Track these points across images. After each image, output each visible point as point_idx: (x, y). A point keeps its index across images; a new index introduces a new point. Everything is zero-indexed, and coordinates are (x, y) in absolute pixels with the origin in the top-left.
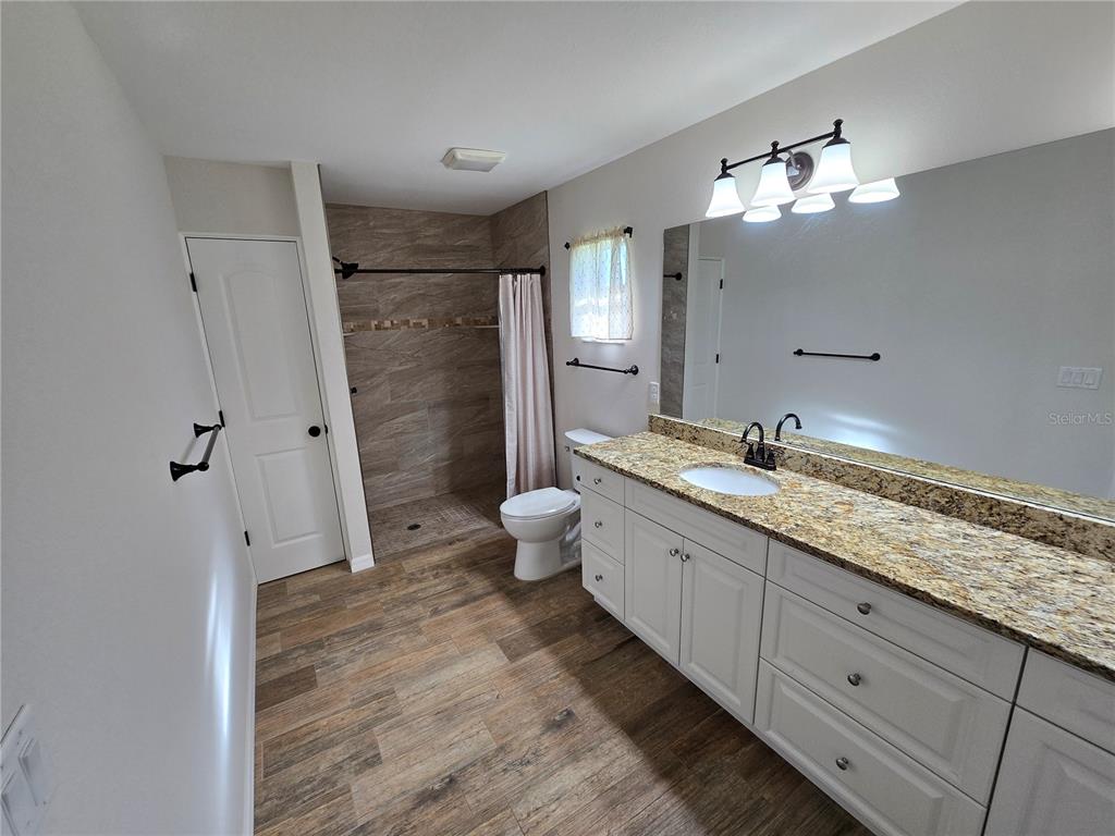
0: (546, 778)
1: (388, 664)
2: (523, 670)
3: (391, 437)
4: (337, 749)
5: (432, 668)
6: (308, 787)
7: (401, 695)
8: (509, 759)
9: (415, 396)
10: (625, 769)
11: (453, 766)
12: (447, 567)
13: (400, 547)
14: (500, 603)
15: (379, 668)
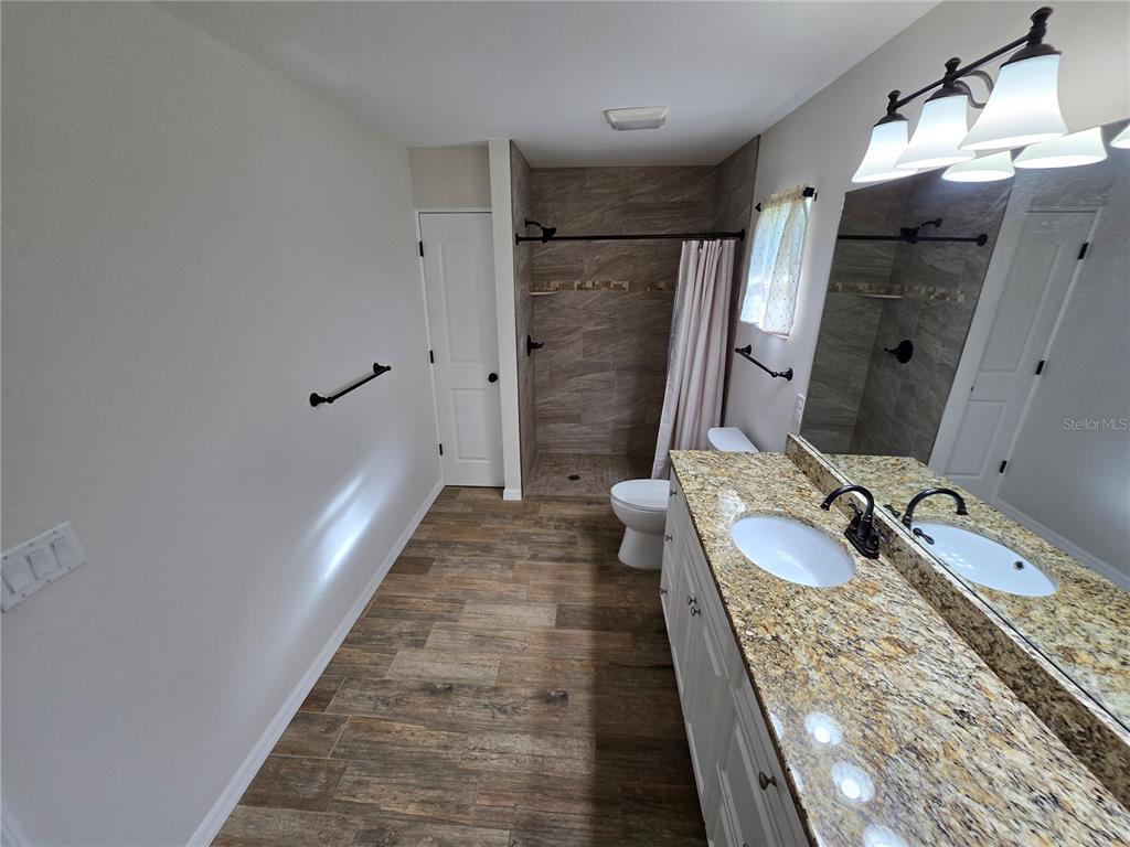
0: (508, 732)
1: (475, 581)
2: (561, 639)
3: (577, 391)
4: (408, 623)
5: (500, 599)
6: (379, 637)
7: (467, 608)
8: (497, 700)
9: (606, 357)
10: (568, 770)
11: (458, 679)
12: (570, 523)
13: (550, 491)
14: (587, 573)
15: (468, 581)
